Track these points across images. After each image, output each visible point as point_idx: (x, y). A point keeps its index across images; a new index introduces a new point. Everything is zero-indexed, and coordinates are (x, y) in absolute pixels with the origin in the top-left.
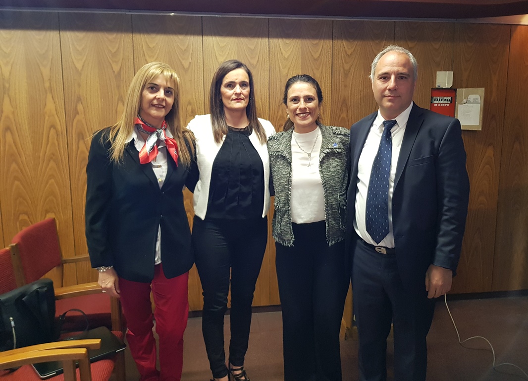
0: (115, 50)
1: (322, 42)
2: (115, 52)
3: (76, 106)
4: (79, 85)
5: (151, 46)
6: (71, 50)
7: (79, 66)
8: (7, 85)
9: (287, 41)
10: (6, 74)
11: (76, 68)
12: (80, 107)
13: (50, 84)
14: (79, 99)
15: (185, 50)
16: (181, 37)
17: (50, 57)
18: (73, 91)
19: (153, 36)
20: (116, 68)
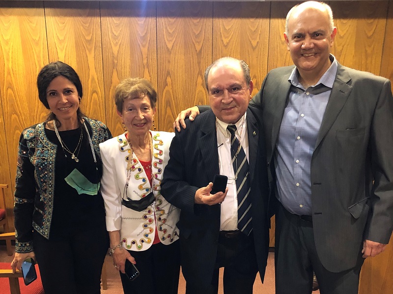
0: (198, 32)
1: (376, 21)
2: (198, 34)
3: (166, 79)
4: (169, 62)
5: (227, 28)
6: (164, 32)
7: (170, 46)
8: (116, 62)
9: (345, 21)
10: (116, 53)
11: (167, 48)
12: (169, 80)
13: (147, 60)
14: (168, 74)
15: (255, 31)
16: (252, 20)
17: (149, 39)
18: (164, 67)
19: (229, 19)
20: (198, 48)
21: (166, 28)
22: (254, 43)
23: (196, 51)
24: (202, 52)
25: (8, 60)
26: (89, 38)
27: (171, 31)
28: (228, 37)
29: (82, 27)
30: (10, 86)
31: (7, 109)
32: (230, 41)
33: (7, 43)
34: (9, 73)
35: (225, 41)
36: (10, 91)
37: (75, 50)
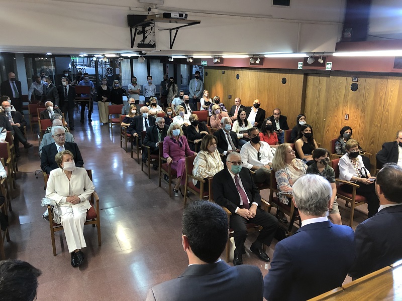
25: (390, 99)
30: (388, 111)
31: (384, 121)
33: (392, 91)
34: (389, 105)
36: (387, 113)
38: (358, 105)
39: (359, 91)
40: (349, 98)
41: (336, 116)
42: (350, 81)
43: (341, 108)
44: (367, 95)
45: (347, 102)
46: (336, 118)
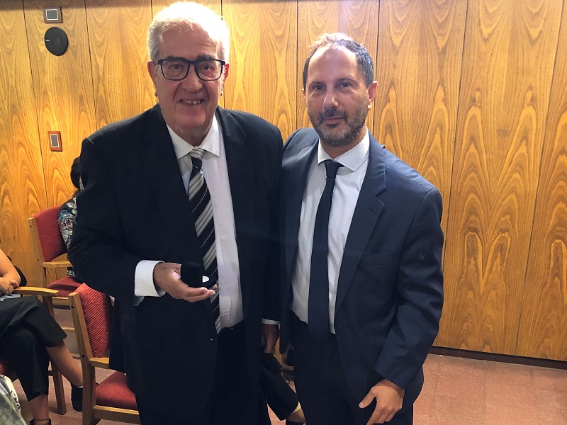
21: (394, 15)
22: (534, 34)
23: (438, 48)
24: (447, 49)
26: (279, 33)
27: (400, 20)
28: (490, 26)
29: (271, 18)
32: (493, 31)
35: (486, 32)
37: (259, 51)
38: (81, 98)
39: (75, 54)
40: (48, 79)
41: (20, 144)
42: (38, 22)
43: (30, 117)
44: (100, 61)
45: (45, 93)
46: (21, 149)
